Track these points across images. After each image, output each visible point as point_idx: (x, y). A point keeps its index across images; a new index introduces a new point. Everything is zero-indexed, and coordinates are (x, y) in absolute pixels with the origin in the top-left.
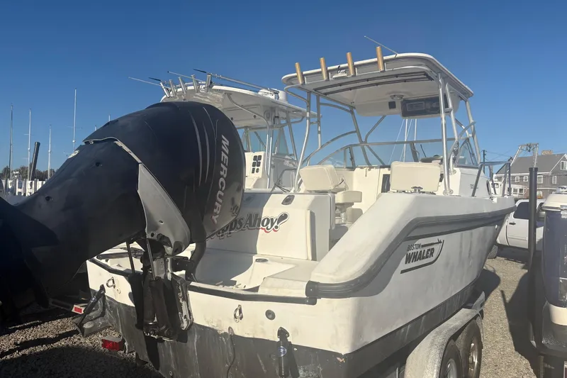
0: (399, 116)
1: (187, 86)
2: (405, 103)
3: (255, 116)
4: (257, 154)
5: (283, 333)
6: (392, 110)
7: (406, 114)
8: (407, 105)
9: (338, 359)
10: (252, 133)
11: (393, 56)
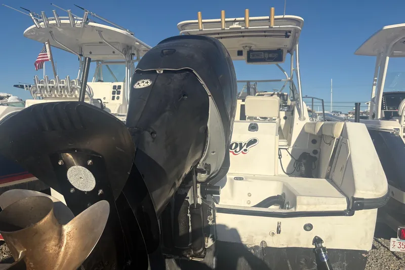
0: (245, 61)
1: (48, 20)
2: (250, 52)
3: (114, 52)
4: (117, 84)
5: (317, 241)
6: (240, 57)
7: (250, 60)
8: (251, 53)
9: (363, 255)
10: (104, 65)
11: (282, 17)
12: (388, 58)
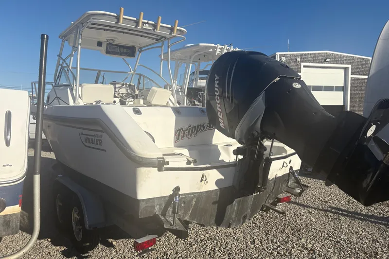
0: (104, 52)
6: (99, 48)
7: (108, 52)
12: (191, 65)
